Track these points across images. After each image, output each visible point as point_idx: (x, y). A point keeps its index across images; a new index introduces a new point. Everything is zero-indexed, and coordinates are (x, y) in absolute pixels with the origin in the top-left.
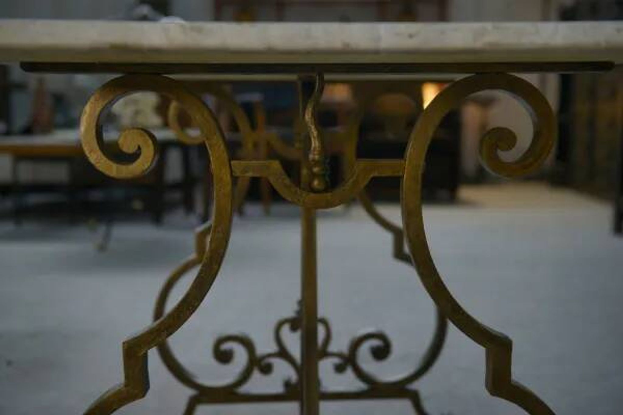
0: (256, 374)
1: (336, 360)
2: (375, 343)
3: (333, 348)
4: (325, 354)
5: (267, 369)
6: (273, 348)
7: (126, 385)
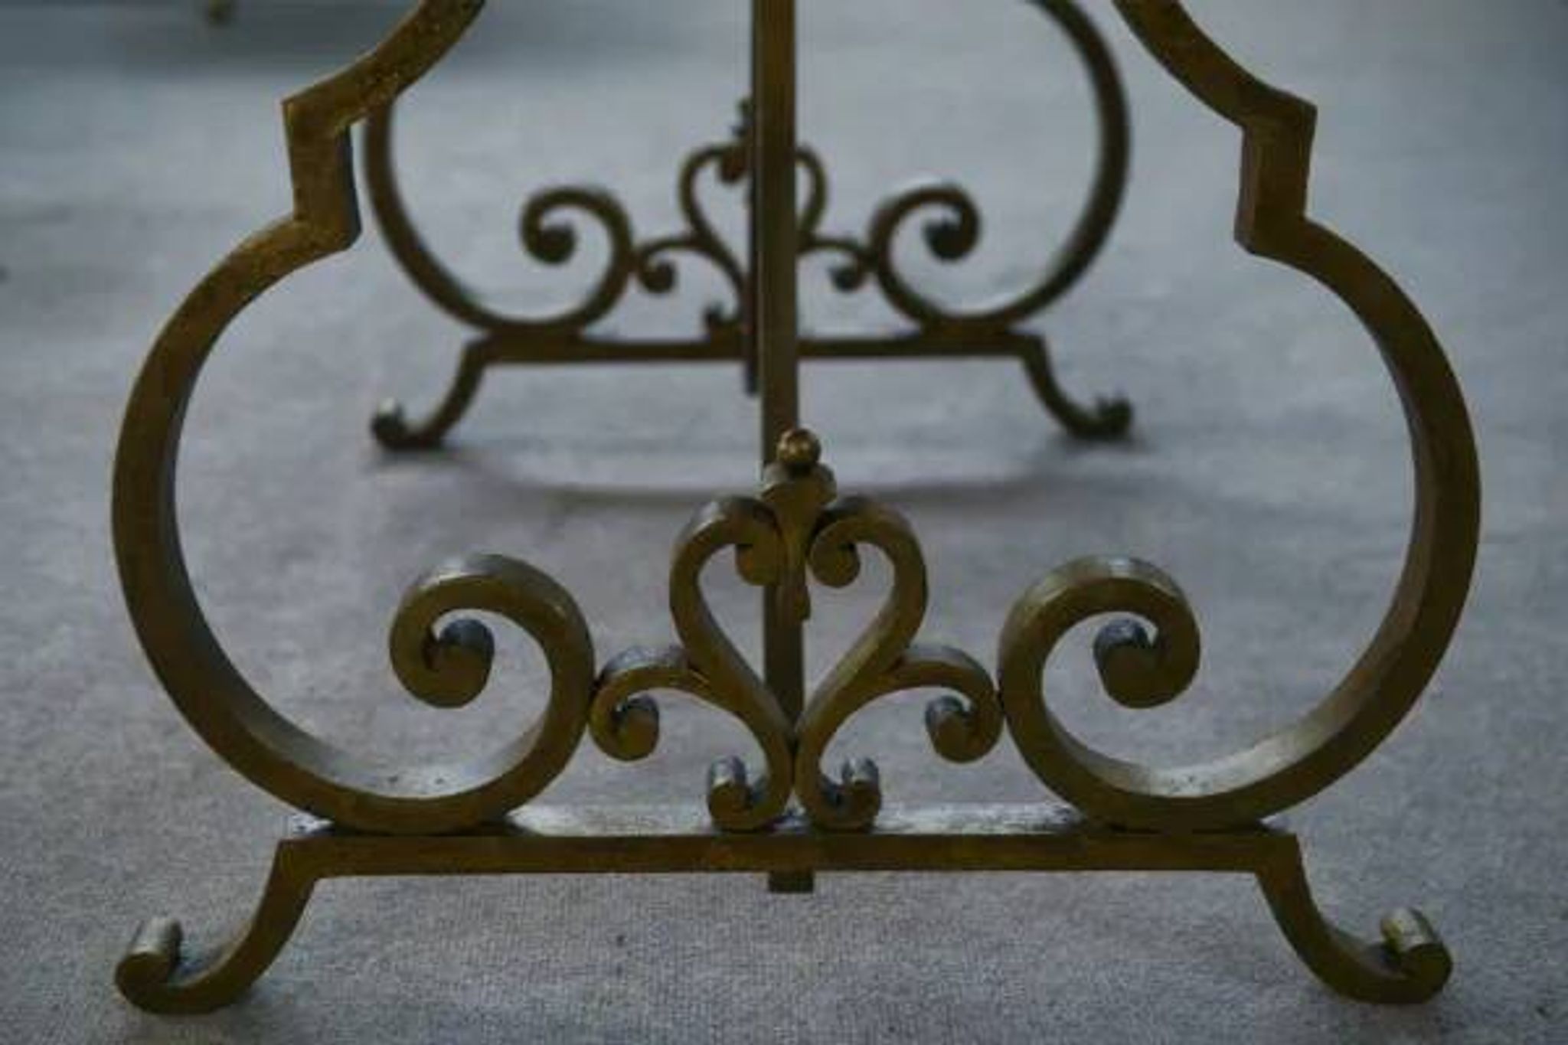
0: (633, 291)
1: (839, 259)
2: (938, 214)
3: (830, 225)
4: (810, 243)
5: (661, 281)
6: (676, 225)
7: (299, 217)
